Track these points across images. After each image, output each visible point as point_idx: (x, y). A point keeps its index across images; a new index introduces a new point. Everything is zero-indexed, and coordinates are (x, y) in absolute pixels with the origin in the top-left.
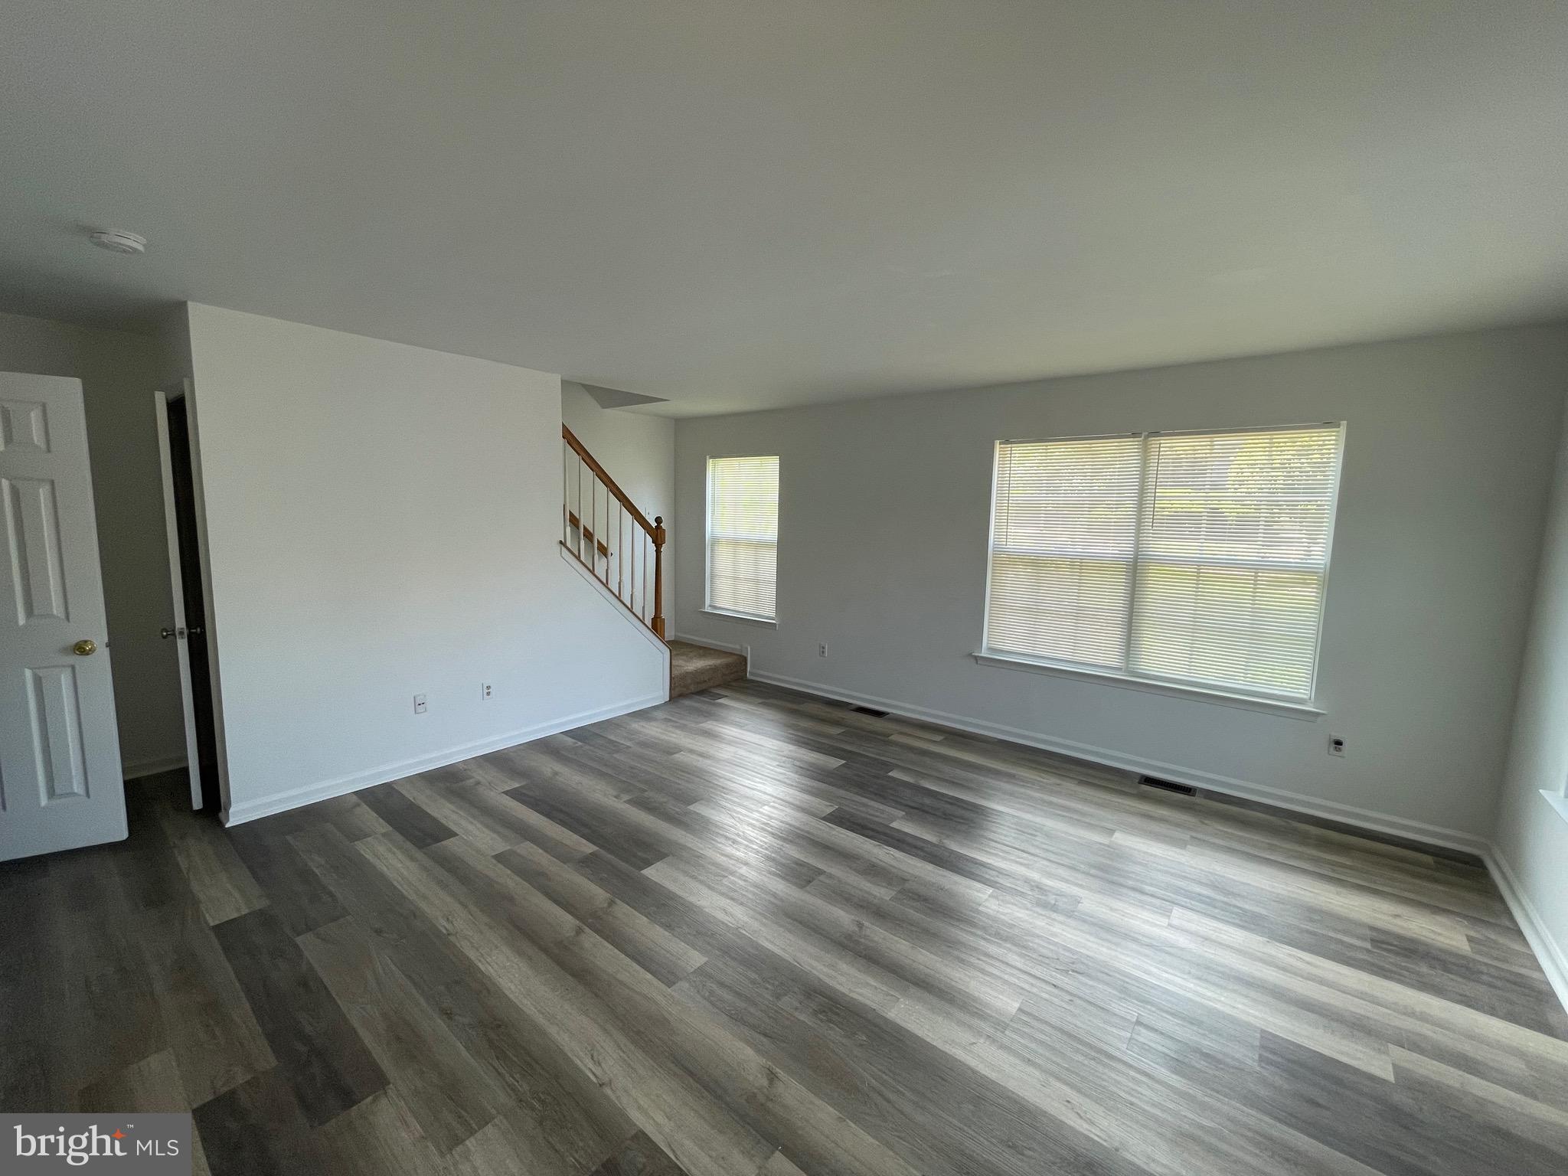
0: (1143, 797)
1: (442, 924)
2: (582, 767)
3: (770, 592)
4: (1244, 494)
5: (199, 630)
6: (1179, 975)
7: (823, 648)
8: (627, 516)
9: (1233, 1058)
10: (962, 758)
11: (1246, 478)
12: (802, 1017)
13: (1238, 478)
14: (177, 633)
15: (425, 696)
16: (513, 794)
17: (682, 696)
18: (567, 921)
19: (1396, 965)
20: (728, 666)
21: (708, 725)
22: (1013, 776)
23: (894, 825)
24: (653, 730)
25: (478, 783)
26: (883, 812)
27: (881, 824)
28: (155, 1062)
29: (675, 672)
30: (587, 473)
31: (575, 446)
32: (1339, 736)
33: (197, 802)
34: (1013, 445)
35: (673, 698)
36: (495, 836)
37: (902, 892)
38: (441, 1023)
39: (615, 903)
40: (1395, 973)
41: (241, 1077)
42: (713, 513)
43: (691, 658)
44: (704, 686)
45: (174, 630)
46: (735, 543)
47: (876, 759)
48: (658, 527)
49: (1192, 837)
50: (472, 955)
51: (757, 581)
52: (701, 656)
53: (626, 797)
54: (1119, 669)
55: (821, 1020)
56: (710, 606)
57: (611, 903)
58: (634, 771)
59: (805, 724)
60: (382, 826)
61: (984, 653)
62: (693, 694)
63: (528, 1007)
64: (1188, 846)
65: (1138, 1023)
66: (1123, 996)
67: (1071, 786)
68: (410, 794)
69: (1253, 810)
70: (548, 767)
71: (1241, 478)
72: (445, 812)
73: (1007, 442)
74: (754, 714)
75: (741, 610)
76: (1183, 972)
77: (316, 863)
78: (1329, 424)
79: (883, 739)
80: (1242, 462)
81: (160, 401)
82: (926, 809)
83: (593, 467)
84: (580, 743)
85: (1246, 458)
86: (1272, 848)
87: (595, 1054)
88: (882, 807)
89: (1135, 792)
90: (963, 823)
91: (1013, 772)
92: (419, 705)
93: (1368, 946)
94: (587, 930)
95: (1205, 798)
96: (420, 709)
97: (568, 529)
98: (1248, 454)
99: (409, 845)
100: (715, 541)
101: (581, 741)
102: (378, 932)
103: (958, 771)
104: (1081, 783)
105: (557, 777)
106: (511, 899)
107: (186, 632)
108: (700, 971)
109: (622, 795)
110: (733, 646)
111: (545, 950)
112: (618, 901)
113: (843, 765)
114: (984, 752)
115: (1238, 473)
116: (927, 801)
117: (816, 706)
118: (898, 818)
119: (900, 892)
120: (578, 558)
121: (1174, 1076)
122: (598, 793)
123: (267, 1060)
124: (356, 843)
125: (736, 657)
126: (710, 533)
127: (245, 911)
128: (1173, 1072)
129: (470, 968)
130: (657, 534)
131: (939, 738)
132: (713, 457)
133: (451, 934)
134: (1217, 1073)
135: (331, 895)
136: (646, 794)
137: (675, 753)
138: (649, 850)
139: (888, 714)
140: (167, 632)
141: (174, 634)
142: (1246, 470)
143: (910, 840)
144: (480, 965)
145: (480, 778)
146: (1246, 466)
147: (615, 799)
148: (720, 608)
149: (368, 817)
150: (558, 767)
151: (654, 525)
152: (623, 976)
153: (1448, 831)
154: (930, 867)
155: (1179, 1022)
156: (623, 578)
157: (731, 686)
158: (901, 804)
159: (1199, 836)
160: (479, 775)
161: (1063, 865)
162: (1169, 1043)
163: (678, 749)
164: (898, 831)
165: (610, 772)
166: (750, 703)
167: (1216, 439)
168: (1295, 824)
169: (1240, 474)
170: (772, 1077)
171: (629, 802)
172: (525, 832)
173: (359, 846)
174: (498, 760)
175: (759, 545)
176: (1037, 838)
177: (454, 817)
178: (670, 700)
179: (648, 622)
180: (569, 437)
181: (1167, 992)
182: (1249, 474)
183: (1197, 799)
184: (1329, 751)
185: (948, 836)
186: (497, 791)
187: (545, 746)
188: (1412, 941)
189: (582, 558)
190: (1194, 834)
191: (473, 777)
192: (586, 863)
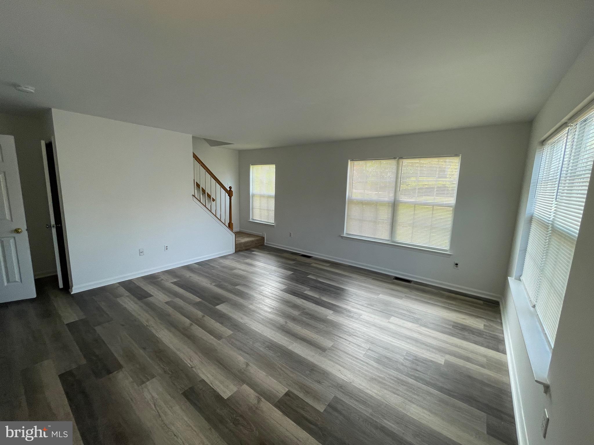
0: (393, 283)
1: (145, 323)
2: (200, 274)
3: (272, 214)
4: (453, 180)
5: (60, 225)
6: (386, 336)
7: (291, 234)
8: (218, 186)
9: (395, 358)
10: (335, 271)
11: (454, 174)
12: (261, 349)
13: (451, 174)
14: (52, 226)
15: (143, 249)
16: (175, 283)
17: (240, 251)
18: (187, 321)
19: (457, 333)
20: (257, 240)
21: (248, 261)
22: (351, 277)
23: (305, 292)
24: (227, 262)
25: (162, 280)
26: (302, 288)
27: (301, 292)
28: (46, 362)
29: (237, 242)
30: (203, 170)
31: (198, 160)
32: (456, 262)
33: (61, 286)
34: (355, 162)
35: (237, 251)
36: (166, 296)
37: (303, 312)
38: (141, 351)
39: (205, 316)
40: (456, 335)
41: (74, 366)
42: (253, 185)
43: (244, 238)
44: (248, 248)
45: (51, 225)
46: (262, 196)
47: (304, 272)
48: (230, 190)
49: (406, 296)
50: (154, 331)
51: (268, 210)
52: (248, 237)
53: (214, 284)
54: (389, 240)
55: (267, 349)
56: (252, 219)
57: (203, 316)
58: (218, 275)
59: (283, 260)
60: (127, 293)
61: (345, 235)
62: (244, 250)
63: (171, 346)
64: (403, 299)
65: (369, 349)
66: (367, 342)
67: (370, 280)
68: (138, 284)
69: (429, 287)
70: (188, 274)
71: (452, 174)
72: (149, 289)
73: (353, 160)
74: (265, 257)
75: (262, 220)
76: (388, 335)
77: (103, 305)
78: (456, 155)
79: (309, 265)
80: (453, 168)
81: (43, 143)
82: (317, 287)
83: (205, 168)
84: (201, 267)
85: (455, 166)
86: (430, 299)
87: (191, 360)
88: (302, 287)
89: (391, 282)
90: (328, 292)
91: (351, 276)
92: (141, 252)
93: (451, 327)
94: (194, 324)
95: (414, 284)
96: (142, 254)
97: (196, 191)
98: (455, 165)
99: (136, 299)
100: (253, 195)
101: (200, 266)
102: (123, 325)
103: (332, 275)
104: (373, 279)
105: (191, 278)
106: (169, 315)
107: (55, 226)
108: (230, 336)
109: (212, 284)
110: (260, 234)
111: (179, 330)
112: (206, 316)
113: (292, 274)
114: (344, 270)
115: (451, 172)
116: (318, 285)
117: (288, 254)
118: (307, 290)
119: (302, 313)
120: (200, 201)
121: (375, 363)
122: (204, 282)
123: (84, 362)
124: (117, 299)
125: (261, 237)
126: (251, 192)
127: (77, 319)
128: (375, 362)
129: (154, 336)
130: (230, 193)
131: (328, 265)
132: (252, 165)
133: (148, 326)
134: (389, 362)
135: (107, 314)
136: (221, 283)
137: (234, 270)
138: (219, 300)
139: (312, 257)
140: (48, 226)
141: (51, 227)
142: (454, 171)
143: (309, 297)
144: (156, 335)
145: (163, 278)
146: (454, 169)
147: (210, 284)
148: (255, 220)
149: (122, 290)
150: (192, 275)
151: (229, 189)
152: (204, 338)
153: (491, 294)
154: (314, 305)
155: (382, 349)
156: (217, 208)
157: (258, 247)
158: (309, 286)
159: (407, 295)
160: (163, 277)
161: (359, 304)
162: (376, 355)
163: (235, 269)
164: (306, 294)
165: (210, 276)
166: (264, 253)
167: (421, 160)
168: (441, 292)
169: (452, 172)
170: (247, 365)
171: (215, 285)
172: (176, 295)
173: (118, 300)
174: (170, 273)
175: (269, 197)
176: (353, 296)
177: (153, 290)
178: (235, 252)
179: (227, 224)
180: (195, 157)
181: (381, 341)
182: (455, 172)
183: (411, 284)
184: (454, 267)
185: (323, 296)
186: (169, 282)
187: (188, 268)
188: (466, 326)
189: (201, 201)
190: (406, 295)
191: (160, 278)
192: (197, 305)
